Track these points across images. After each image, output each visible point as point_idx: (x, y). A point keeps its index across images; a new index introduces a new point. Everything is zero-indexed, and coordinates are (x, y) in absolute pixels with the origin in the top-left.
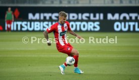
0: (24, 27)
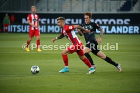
0: (18, 30)
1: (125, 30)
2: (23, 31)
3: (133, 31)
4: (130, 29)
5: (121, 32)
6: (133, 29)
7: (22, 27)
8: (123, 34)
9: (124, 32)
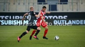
1: (78, 22)
2: (5, 24)
3: (83, 23)
4: (81, 22)
5: (75, 23)
6: (83, 21)
7: (5, 21)
8: (76, 25)
9: (77, 24)
